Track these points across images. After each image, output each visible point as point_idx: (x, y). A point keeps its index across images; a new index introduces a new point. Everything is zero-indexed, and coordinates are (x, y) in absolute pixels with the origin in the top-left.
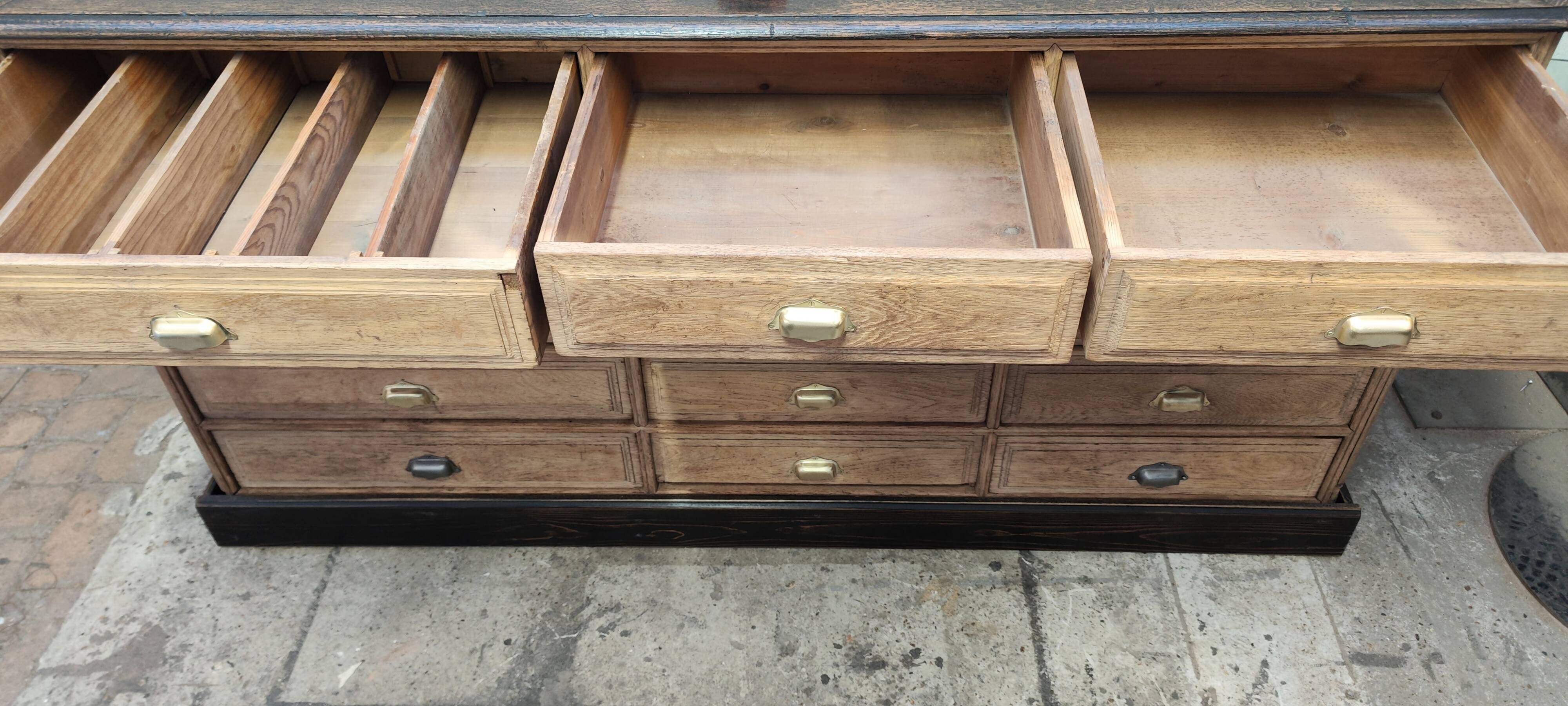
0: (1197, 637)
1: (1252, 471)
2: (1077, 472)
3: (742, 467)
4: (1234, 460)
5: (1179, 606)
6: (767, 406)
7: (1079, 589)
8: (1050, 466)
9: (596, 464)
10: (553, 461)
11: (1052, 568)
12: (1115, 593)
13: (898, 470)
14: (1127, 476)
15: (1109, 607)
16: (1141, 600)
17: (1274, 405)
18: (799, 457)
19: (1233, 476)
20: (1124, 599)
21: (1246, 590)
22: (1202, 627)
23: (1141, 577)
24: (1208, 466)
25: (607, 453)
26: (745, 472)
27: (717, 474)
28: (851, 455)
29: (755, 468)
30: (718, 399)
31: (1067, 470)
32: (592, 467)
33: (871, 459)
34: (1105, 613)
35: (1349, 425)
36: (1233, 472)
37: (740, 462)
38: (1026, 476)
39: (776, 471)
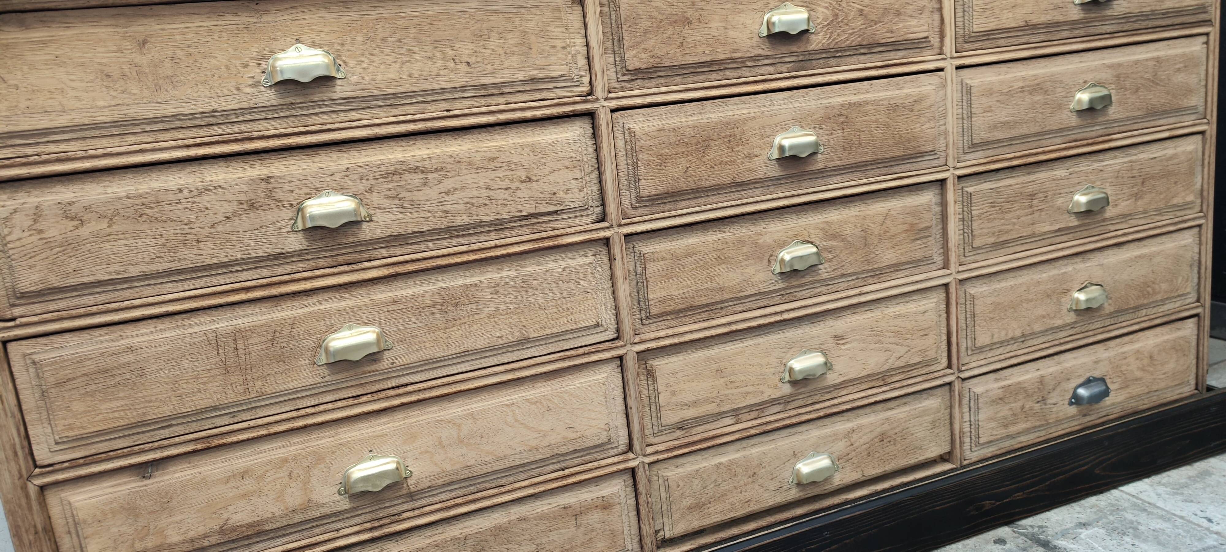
0: (1215, 528)
1: (1151, 369)
2: (1031, 409)
3: (743, 489)
4: (1137, 359)
5: (1175, 515)
6: (763, 393)
7: (1084, 533)
8: (1008, 407)
9: (592, 531)
10: (544, 540)
11: (1047, 527)
12: (1116, 525)
13: (887, 450)
14: (1067, 402)
15: (1124, 534)
16: (1141, 521)
17: (1149, 289)
18: (796, 456)
19: (1140, 379)
20: (1128, 526)
21: (1204, 489)
22: (1210, 520)
23: (1120, 508)
24: (1121, 371)
25: (605, 508)
26: (747, 495)
27: (720, 507)
28: (844, 440)
29: (757, 487)
30: (715, 394)
31: (1023, 407)
32: (588, 537)
33: (862, 441)
34: (1127, 539)
35: (1198, 301)
36: (1138, 374)
37: (742, 482)
38: (993, 424)
39: (778, 485)
